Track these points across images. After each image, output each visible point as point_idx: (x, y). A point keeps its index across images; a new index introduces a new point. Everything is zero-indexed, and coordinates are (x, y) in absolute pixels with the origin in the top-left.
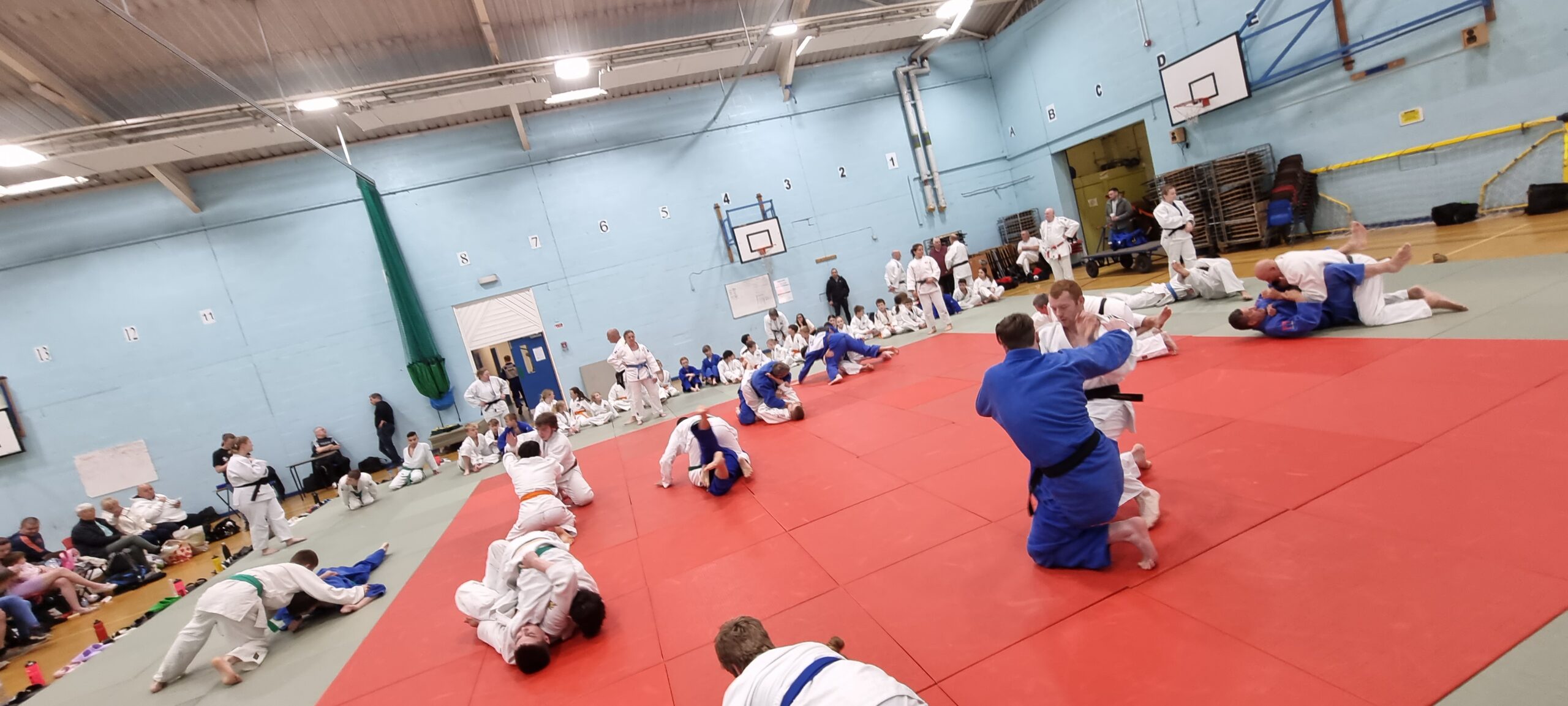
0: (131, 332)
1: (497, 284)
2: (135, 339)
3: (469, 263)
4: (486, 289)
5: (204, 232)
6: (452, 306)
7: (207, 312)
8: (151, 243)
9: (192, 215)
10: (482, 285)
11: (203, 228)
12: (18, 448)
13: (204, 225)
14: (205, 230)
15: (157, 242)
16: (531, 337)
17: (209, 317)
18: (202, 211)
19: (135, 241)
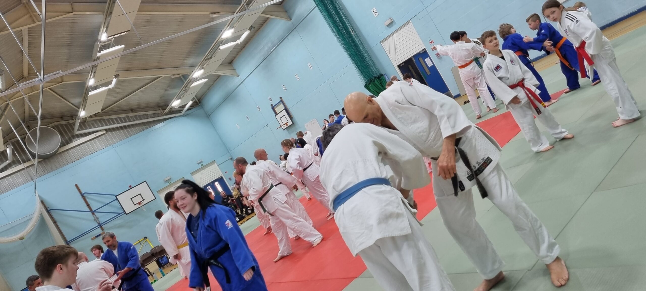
0: (297, 76)
1: (394, 23)
2: (299, 79)
3: (378, 14)
4: (390, 28)
5: (295, 29)
6: (380, 42)
7: (309, 64)
8: (286, 39)
9: (290, 22)
10: (388, 26)
11: (295, 27)
12: (292, 123)
13: (294, 26)
14: (295, 28)
15: (287, 37)
16: (421, 53)
17: (310, 66)
18: (291, 19)
19: (283, 39)
